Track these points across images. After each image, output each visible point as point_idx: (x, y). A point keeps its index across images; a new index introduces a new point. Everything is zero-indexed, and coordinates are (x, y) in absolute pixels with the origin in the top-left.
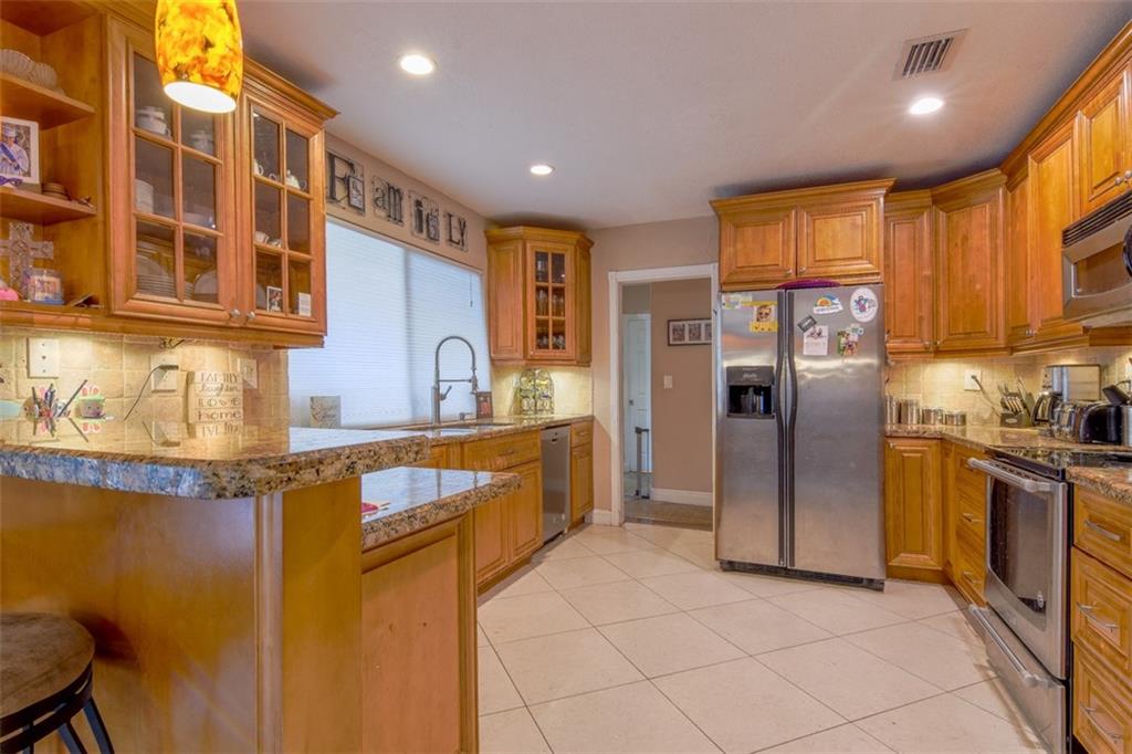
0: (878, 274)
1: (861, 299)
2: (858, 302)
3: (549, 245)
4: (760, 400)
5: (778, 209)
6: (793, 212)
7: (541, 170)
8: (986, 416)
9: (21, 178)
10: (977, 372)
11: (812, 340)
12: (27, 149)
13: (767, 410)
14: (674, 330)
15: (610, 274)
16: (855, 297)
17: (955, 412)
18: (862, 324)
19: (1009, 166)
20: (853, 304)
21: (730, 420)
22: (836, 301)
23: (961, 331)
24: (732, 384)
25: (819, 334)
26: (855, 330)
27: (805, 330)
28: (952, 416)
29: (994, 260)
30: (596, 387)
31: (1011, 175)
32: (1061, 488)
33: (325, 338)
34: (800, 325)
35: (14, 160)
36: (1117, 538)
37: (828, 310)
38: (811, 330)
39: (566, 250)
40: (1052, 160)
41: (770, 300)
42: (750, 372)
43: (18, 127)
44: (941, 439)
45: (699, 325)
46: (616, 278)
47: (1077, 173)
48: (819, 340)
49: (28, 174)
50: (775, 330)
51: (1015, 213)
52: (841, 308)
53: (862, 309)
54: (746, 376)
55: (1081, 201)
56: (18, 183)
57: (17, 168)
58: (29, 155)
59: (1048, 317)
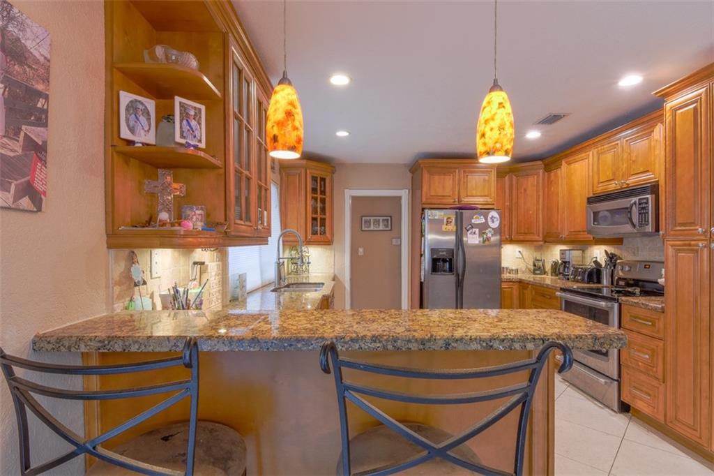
0: (493, 204)
1: (492, 217)
2: (491, 218)
3: (319, 172)
4: (447, 265)
5: (451, 168)
6: (457, 171)
7: (342, 134)
8: (524, 269)
9: (197, 144)
10: (521, 249)
11: (471, 236)
12: (200, 124)
13: (451, 270)
14: (365, 222)
15: (346, 191)
16: (490, 216)
17: (514, 268)
18: (493, 229)
19: (547, 161)
20: (489, 219)
21: (433, 276)
22: (482, 217)
23: (523, 232)
24: (435, 257)
25: (474, 233)
26: (490, 231)
27: (468, 231)
28: (513, 270)
29: (538, 201)
30: (336, 257)
31: (546, 165)
32: (616, 305)
33: (269, 238)
34: (466, 228)
35: (193, 132)
36: (650, 324)
37: (478, 222)
38: (471, 230)
39: (327, 176)
40: (577, 165)
41: (452, 215)
42: (443, 251)
43: (195, 108)
44: (519, 282)
45: (379, 220)
46: (349, 193)
47: (591, 174)
48: (474, 236)
49: (200, 141)
50: (455, 230)
51: (549, 183)
52: (484, 221)
53: (493, 222)
54: (441, 253)
55: (593, 187)
56: (196, 147)
57: (195, 137)
58: (200, 128)
59: (572, 230)
